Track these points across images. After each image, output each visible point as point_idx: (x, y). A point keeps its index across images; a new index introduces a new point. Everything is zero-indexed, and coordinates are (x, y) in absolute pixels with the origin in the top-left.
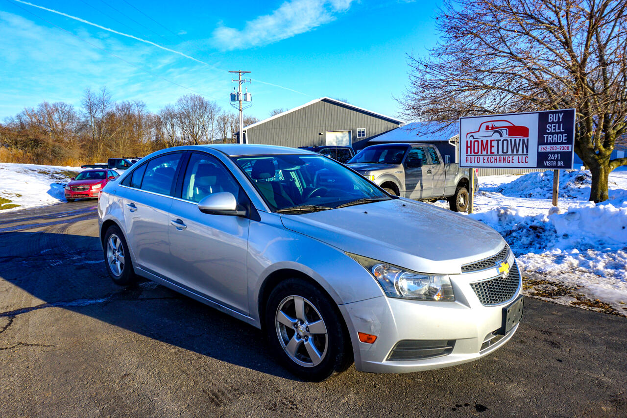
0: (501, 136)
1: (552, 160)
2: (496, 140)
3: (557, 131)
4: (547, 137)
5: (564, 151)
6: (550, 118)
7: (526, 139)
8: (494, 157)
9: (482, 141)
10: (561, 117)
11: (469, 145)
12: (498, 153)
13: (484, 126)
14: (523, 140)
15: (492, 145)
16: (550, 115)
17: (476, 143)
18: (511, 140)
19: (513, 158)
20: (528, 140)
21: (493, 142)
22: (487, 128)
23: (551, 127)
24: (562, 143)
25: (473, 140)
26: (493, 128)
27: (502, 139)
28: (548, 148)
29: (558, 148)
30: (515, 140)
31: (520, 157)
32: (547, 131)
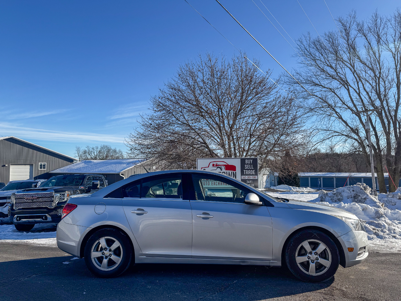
0: (221, 170)
3: (250, 168)
4: (245, 171)
5: (254, 179)
6: (246, 161)
7: (234, 172)
10: (251, 161)
14: (233, 172)
18: (227, 172)
20: (236, 172)
22: (213, 165)
23: (247, 166)
24: (253, 175)
26: (216, 165)
28: (246, 177)
29: (252, 177)
32: (245, 168)
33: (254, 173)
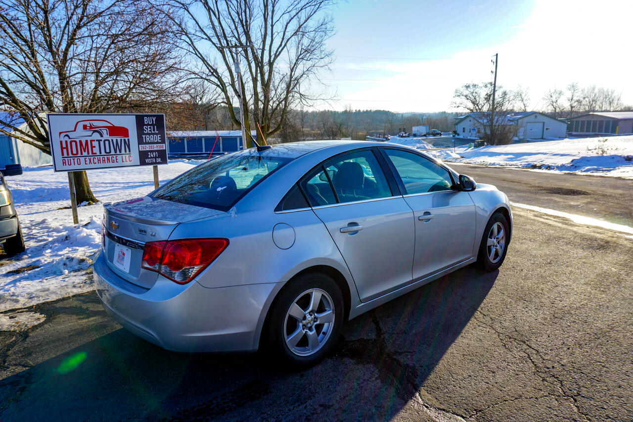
0: (102, 136)
1: (151, 158)
2: (97, 140)
3: (153, 132)
4: (145, 137)
5: (160, 149)
6: (145, 120)
8: (96, 157)
9: (80, 142)
10: (154, 120)
11: (64, 146)
12: (100, 153)
13: (80, 126)
14: (125, 140)
15: (93, 145)
16: (145, 118)
17: (74, 144)
18: (112, 140)
19: (117, 158)
20: (128, 140)
21: (93, 142)
22: (85, 127)
23: (147, 129)
24: (158, 143)
25: (69, 141)
26: (91, 127)
27: (103, 139)
28: (147, 148)
29: (156, 147)
30: (117, 140)
31: (124, 156)
32: (145, 132)
33: (160, 140)
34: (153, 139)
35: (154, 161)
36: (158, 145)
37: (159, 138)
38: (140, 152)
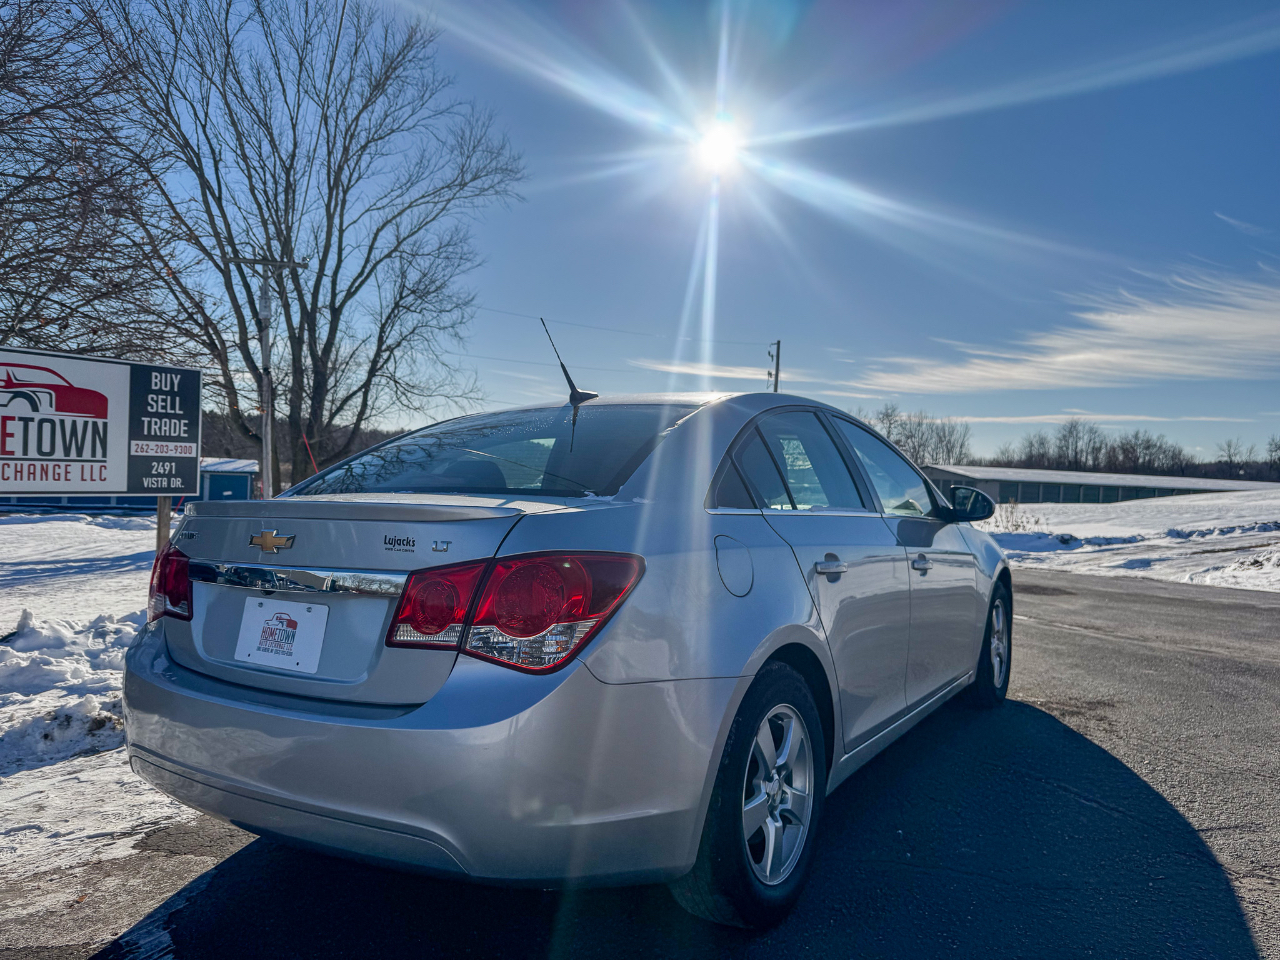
0: (35, 408)
1: (158, 475)
2: (21, 419)
3: (169, 411)
4: (150, 423)
5: (184, 455)
6: (154, 380)
7: (100, 422)
8: (12, 463)
10: (176, 382)
12: (25, 452)
14: (95, 424)
15: (8, 431)
16: (154, 374)
18: (62, 422)
19: (69, 469)
20: (105, 425)
21: (9, 423)
23: (156, 402)
24: (178, 439)
26: (9, 384)
27: (37, 416)
28: (152, 449)
29: (172, 450)
30: (73, 422)
31: (87, 466)
32: (149, 408)
33: (185, 432)
34: (167, 428)
35: (165, 484)
36: (179, 444)
37: (183, 428)
38: (131, 458)
